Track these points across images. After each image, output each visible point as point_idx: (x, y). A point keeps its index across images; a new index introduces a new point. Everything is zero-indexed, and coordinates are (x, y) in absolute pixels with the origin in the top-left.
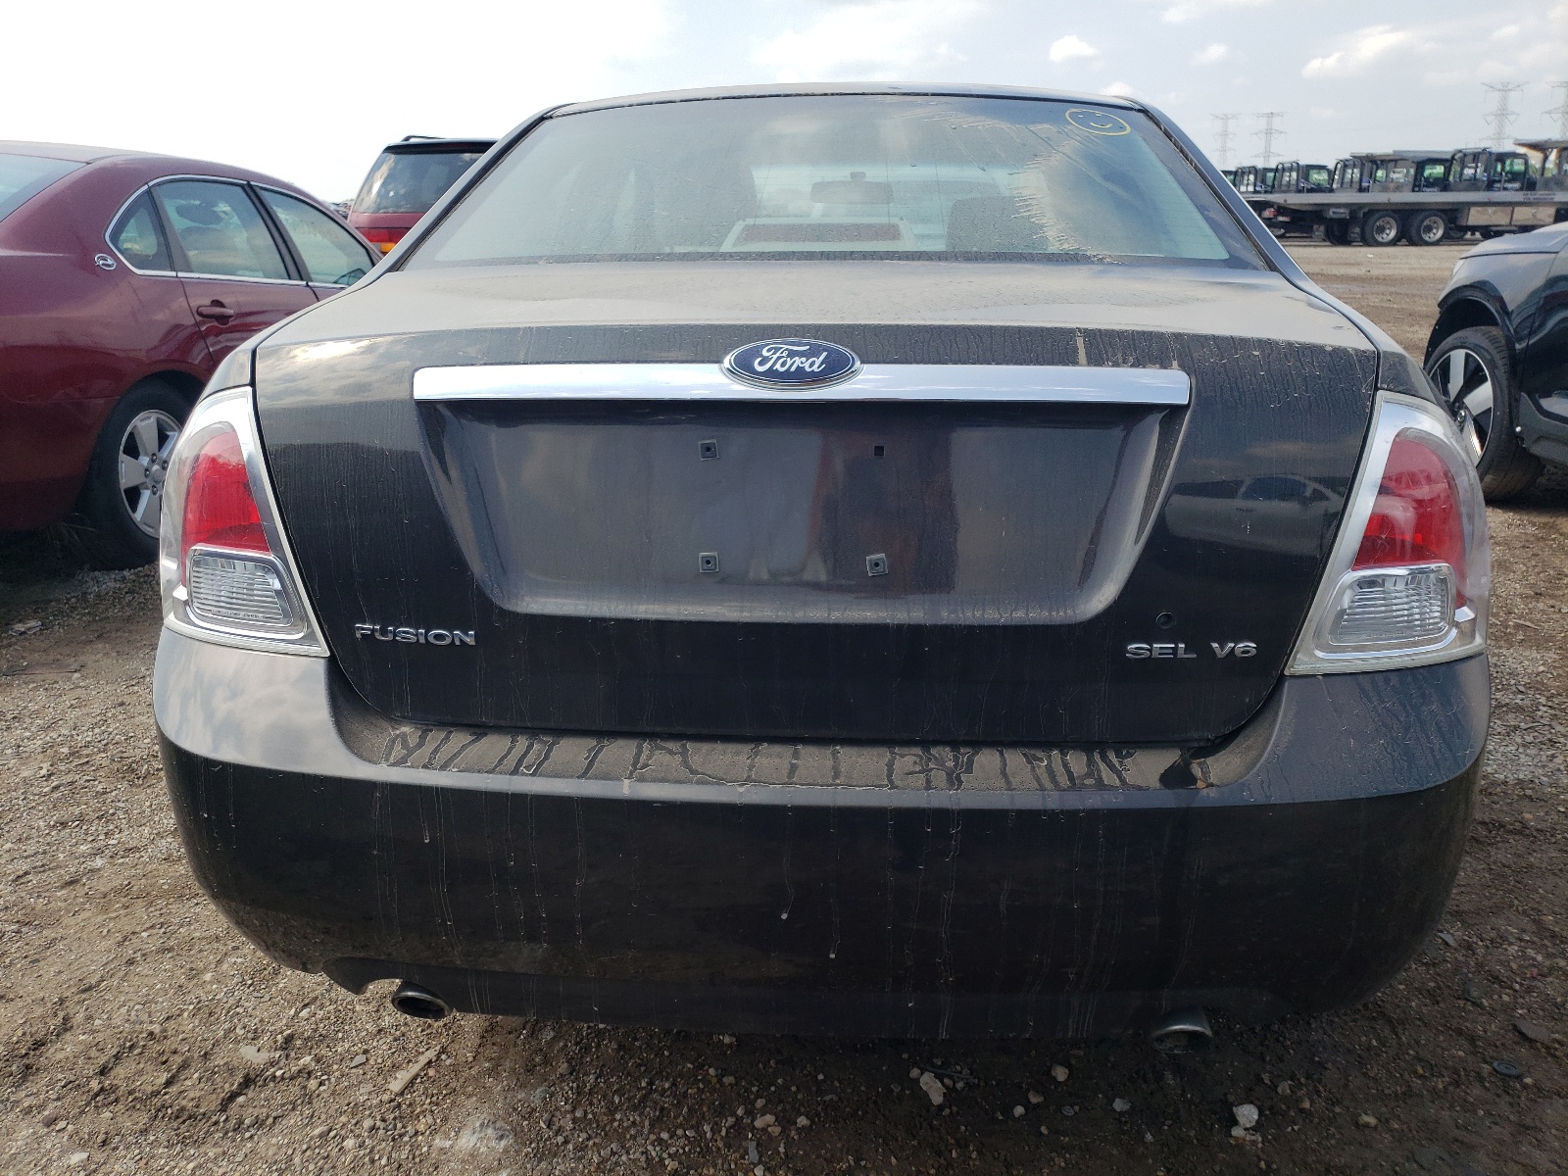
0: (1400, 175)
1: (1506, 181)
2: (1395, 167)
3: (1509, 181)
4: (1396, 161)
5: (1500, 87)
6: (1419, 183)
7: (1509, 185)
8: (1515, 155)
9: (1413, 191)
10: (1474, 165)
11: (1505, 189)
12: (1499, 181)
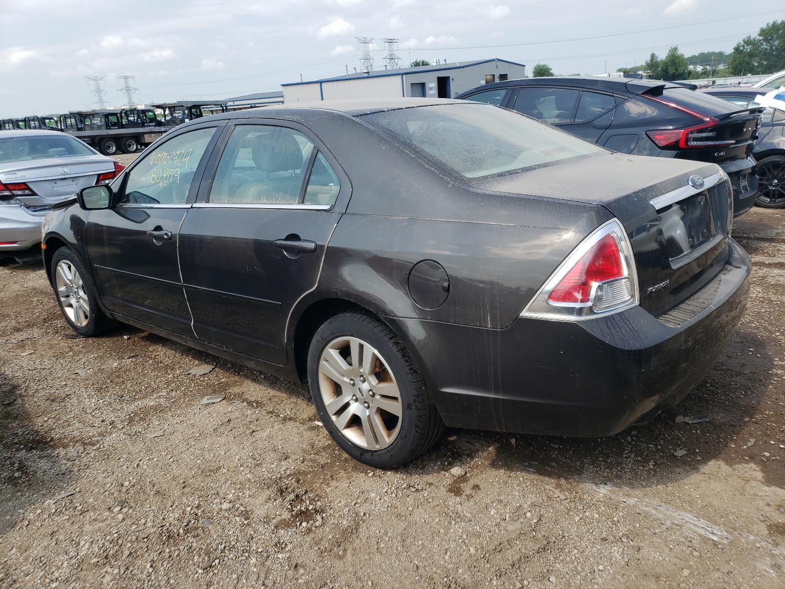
0: (97, 121)
1: (149, 122)
2: (93, 117)
3: (150, 122)
4: (93, 115)
5: (93, 78)
6: (108, 126)
7: (151, 124)
8: (149, 111)
9: (107, 129)
10: (133, 116)
11: (150, 126)
12: (146, 122)
